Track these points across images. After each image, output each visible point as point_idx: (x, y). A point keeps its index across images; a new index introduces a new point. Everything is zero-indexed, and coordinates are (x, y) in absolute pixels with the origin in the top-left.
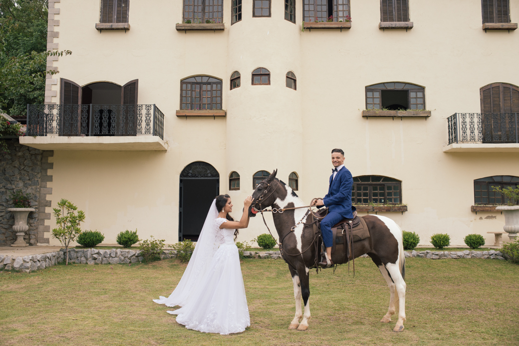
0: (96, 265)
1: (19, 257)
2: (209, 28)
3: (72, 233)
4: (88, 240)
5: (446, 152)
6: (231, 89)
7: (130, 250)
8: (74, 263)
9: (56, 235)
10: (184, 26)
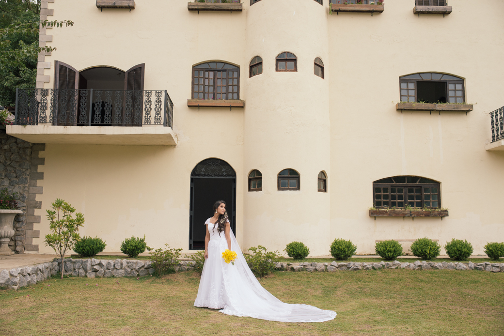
0: (97, 279)
1: (5, 270)
2: (225, 8)
3: (68, 240)
4: (88, 248)
5: (488, 151)
6: (250, 76)
7: (139, 261)
8: (71, 276)
9: (49, 242)
10: (197, 5)
